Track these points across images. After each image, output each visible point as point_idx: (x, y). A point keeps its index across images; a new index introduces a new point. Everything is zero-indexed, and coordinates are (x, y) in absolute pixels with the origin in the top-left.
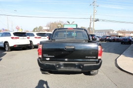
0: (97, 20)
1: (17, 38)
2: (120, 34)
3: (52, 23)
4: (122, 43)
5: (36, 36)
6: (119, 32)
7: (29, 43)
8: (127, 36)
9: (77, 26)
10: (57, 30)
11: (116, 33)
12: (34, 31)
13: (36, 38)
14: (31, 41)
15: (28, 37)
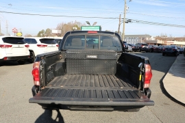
0: (129, 21)
1: (8, 46)
2: (159, 42)
3: (65, 25)
4: (163, 55)
5: (39, 43)
6: (158, 38)
7: (28, 54)
8: (169, 44)
9: (100, 28)
10: (71, 35)
11: (153, 39)
12: (39, 35)
13: (39, 46)
14: (31, 52)
15: (27, 44)
